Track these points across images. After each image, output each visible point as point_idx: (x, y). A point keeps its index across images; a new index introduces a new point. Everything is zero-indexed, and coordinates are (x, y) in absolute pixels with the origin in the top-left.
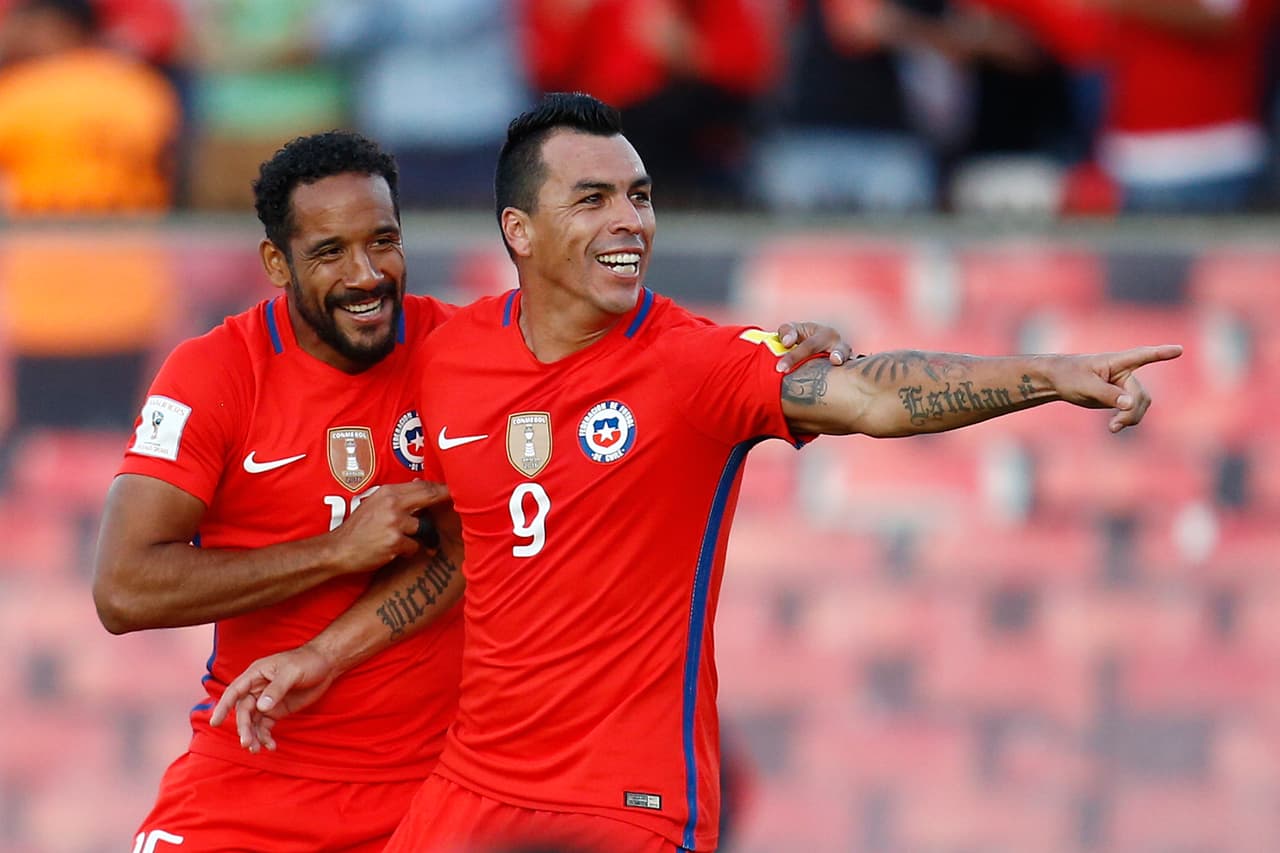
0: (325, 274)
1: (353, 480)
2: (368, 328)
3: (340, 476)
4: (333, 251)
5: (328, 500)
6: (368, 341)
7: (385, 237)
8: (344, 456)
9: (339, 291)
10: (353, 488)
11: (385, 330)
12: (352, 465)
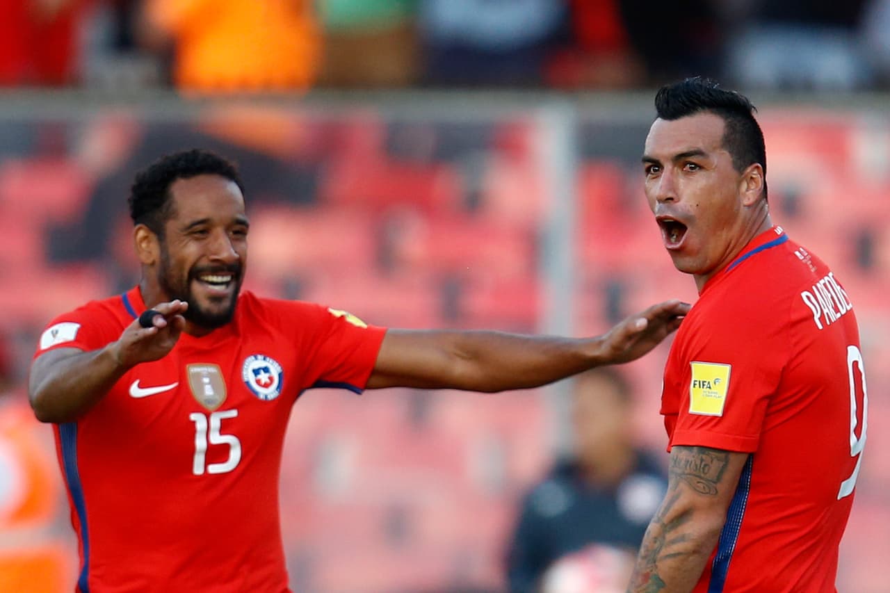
0: (191, 250)
1: (209, 401)
2: (216, 298)
3: (199, 398)
4: (202, 232)
5: (193, 417)
6: (215, 309)
7: (239, 230)
8: (202, 385)
9: (204, 263)
10: (210, 407)
11: (226, 304)
12: (209, 391)
